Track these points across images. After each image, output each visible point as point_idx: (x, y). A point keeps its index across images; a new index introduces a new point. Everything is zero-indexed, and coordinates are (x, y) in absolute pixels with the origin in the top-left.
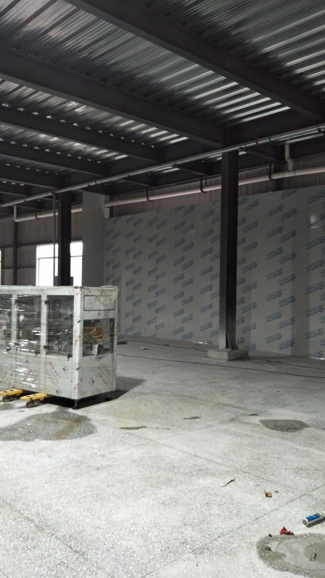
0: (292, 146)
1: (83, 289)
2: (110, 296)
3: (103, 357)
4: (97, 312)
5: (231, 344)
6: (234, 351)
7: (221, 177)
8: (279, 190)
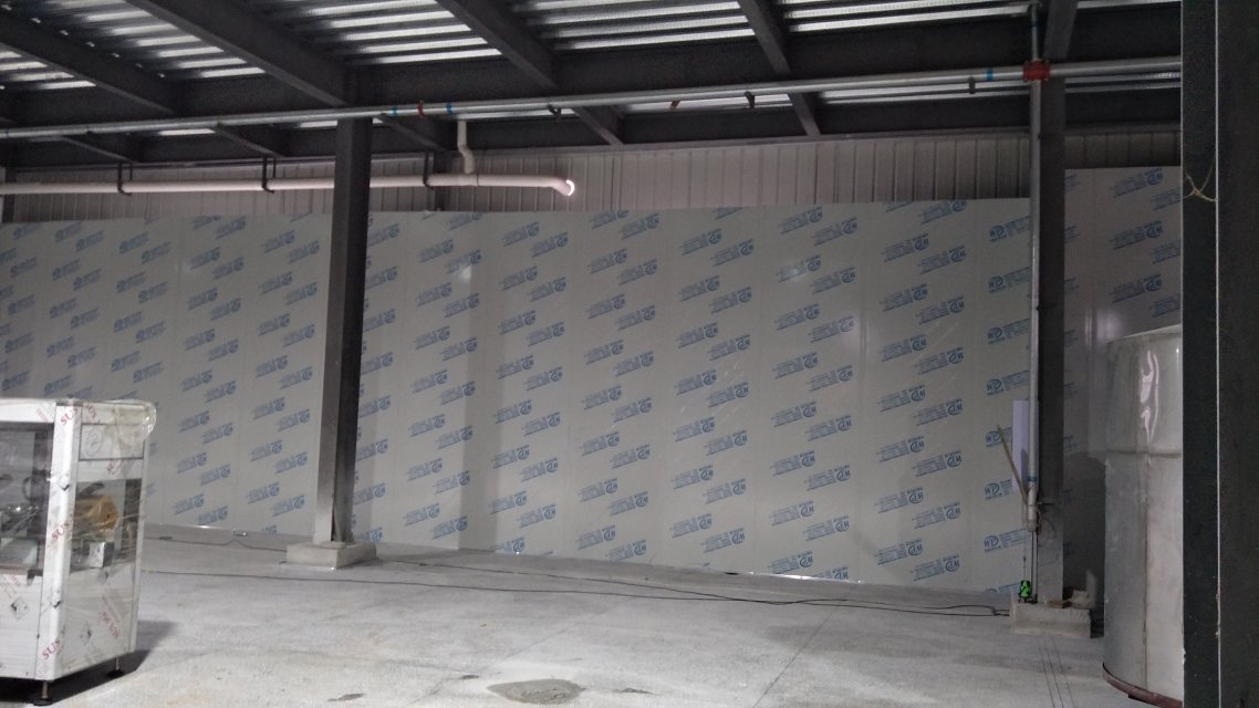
0: (471, 124)
1: (79, 409)
2: (136, 425)
3: (113, 572)
4: (107, 464)
5: (342, 531)
6: (349, 547)
7: (333, 163)
8: (443, 209)
